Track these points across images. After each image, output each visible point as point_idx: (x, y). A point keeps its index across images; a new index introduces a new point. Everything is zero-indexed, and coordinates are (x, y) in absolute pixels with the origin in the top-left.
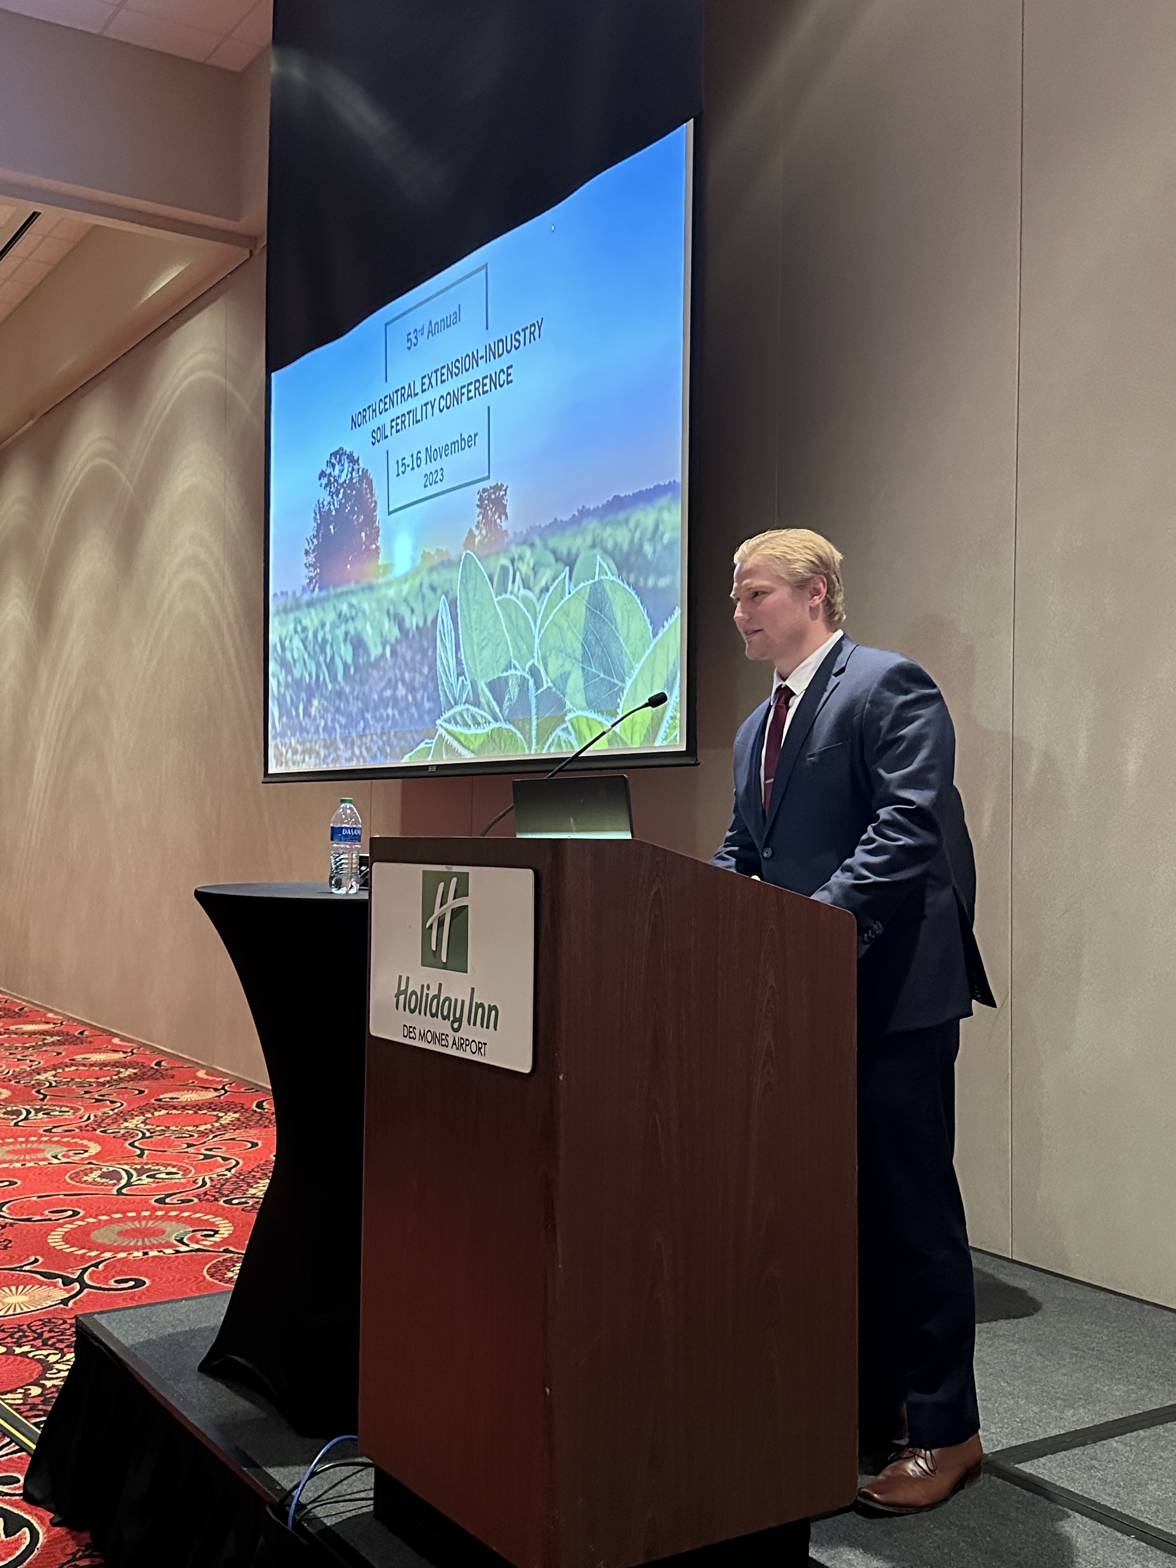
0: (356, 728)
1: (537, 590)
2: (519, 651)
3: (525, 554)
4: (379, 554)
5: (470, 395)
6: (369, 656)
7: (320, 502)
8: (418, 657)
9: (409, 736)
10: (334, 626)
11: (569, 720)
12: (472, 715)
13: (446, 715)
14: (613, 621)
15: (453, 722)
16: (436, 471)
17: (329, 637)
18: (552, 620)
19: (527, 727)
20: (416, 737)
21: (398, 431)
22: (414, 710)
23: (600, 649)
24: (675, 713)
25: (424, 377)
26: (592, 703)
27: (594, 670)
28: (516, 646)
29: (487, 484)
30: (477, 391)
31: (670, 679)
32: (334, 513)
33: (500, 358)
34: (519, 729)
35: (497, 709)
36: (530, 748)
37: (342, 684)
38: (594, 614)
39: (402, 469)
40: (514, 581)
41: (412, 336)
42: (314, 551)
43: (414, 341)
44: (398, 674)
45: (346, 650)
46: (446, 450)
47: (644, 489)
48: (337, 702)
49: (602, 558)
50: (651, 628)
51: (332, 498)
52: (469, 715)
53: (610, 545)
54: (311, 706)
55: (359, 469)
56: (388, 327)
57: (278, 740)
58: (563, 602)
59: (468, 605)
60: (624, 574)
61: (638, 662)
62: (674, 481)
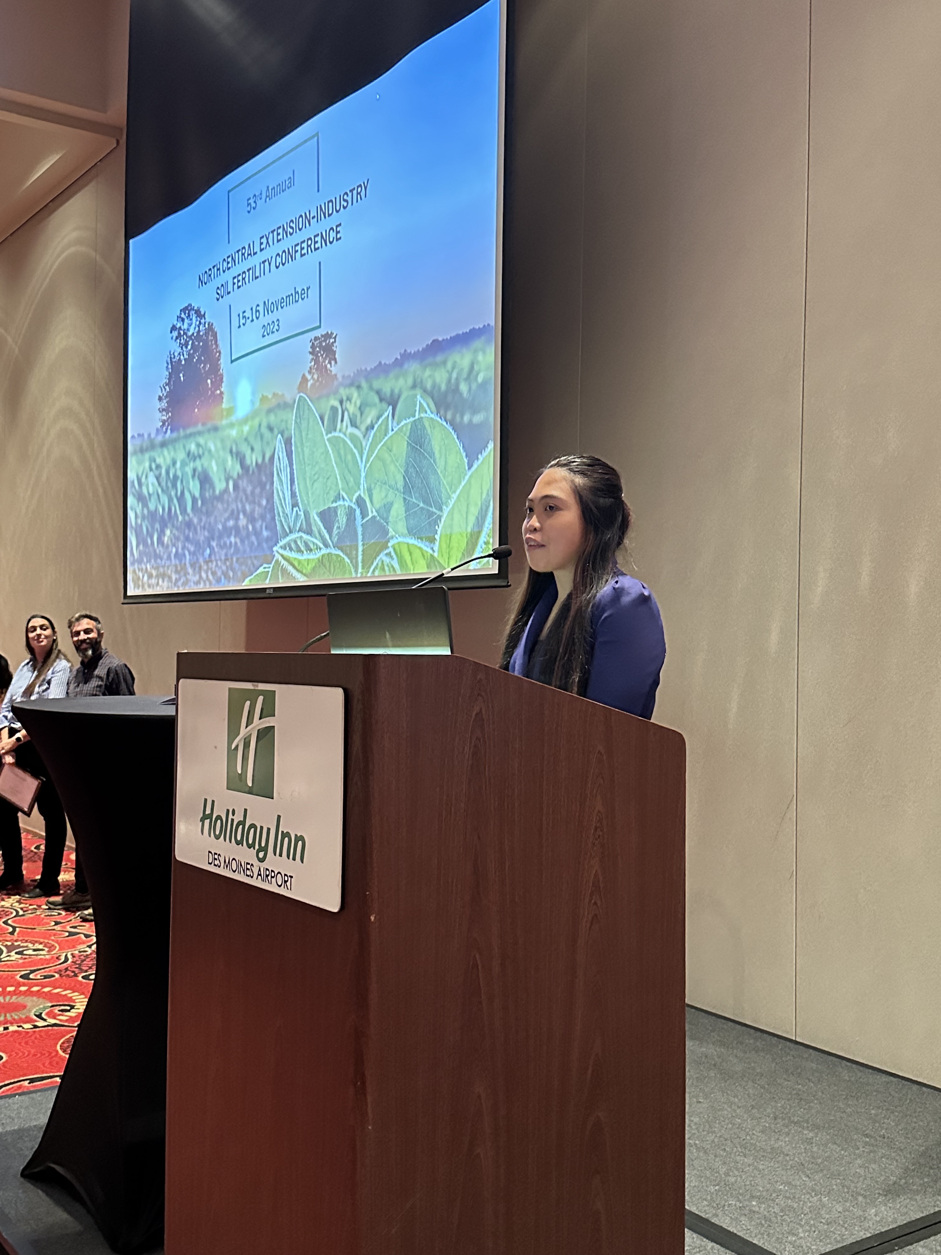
0: (203, 554)
1: (363, 428)
2: (348, 484)
3: (352, 396)
4: (223, 398)
5: (303, 252)
6: (214, 491)
7: (172, 353)
8: (258, 491)
9: (249, 562)
10: (184, 464)
11: (392, 546)
12: (304, 542)
13: (282, 543)
14: (432, 455)
15: (288, 548)
16: (273, 322)
17: (179, 473)
18: (377, 455)
19: (354, 553)
20: (256, 562)
21: (239, 287)
22: (253, 538)
23: (420, 481)
24: (488, 538)
25: (262, 237)
26: (412, 531)
27: (414, 500)
28: (344, 478)
29: (318, 333)
30: (309, 248)
31: (484, 508)
32: (183, 362)
33: (331, 217)
34: (347, 555)
35: (327, 537)
36: (356, 572)
37: (191, 515)
38: (415, 450)
39: (242, 321)
40: (342, 420)
41: (251, 201)
42: (166, 397)
43: (253, 205)
44: (240, 506)
45: (194, 487)
46: (282, 303)
47: (461, 332)
48: (187, 531)
49: (421, 397)
50: (466, 461)
51: (182, 348)
52: (303, 542)
53: (429, 386)
54: (164, 535)
55: (205, 323)
56: (230, 194)
57: (136, 566)
58: (386, 438)
59: (302, 444)
60: (442, 412)
61: (455, 492)
62: (489, 325)
